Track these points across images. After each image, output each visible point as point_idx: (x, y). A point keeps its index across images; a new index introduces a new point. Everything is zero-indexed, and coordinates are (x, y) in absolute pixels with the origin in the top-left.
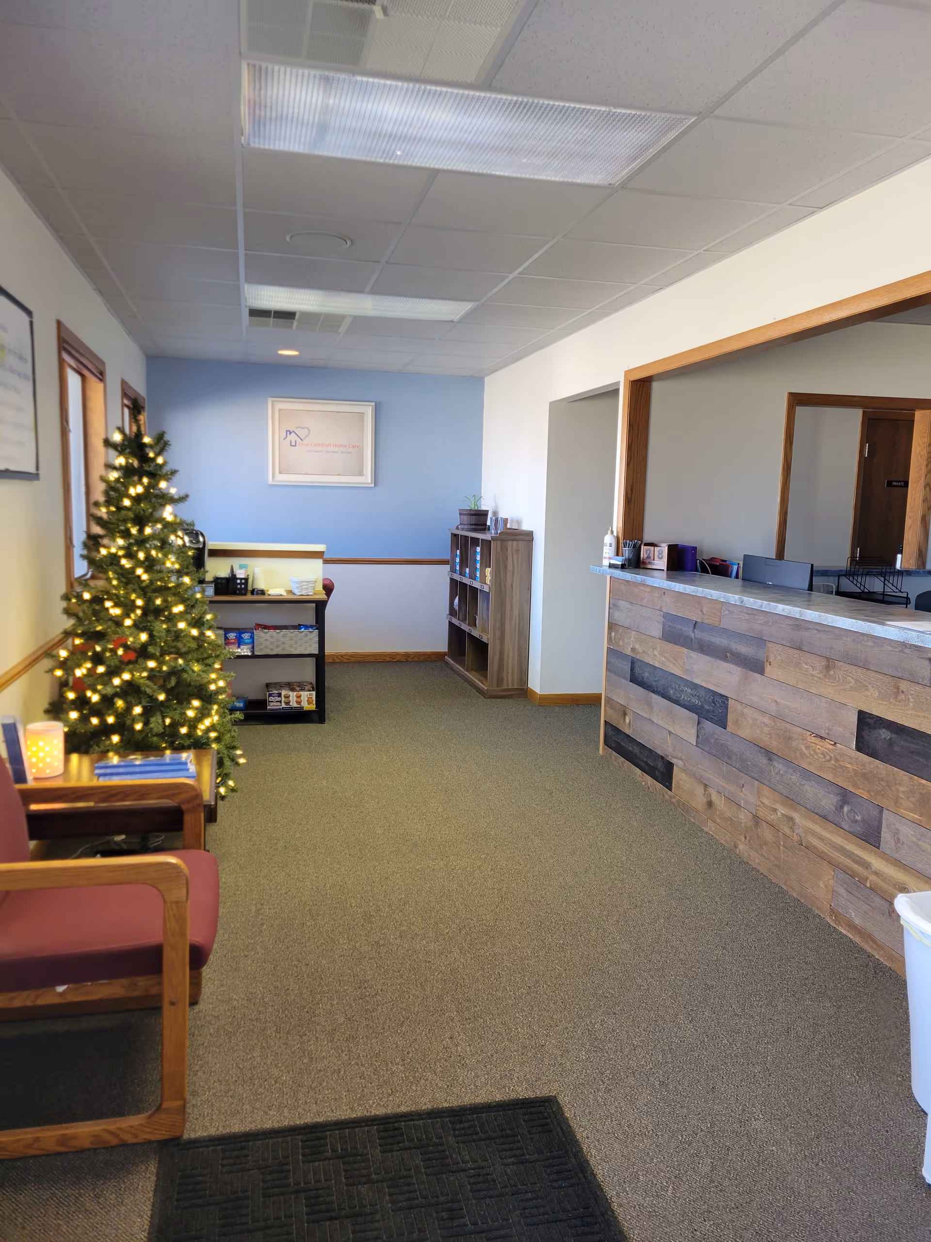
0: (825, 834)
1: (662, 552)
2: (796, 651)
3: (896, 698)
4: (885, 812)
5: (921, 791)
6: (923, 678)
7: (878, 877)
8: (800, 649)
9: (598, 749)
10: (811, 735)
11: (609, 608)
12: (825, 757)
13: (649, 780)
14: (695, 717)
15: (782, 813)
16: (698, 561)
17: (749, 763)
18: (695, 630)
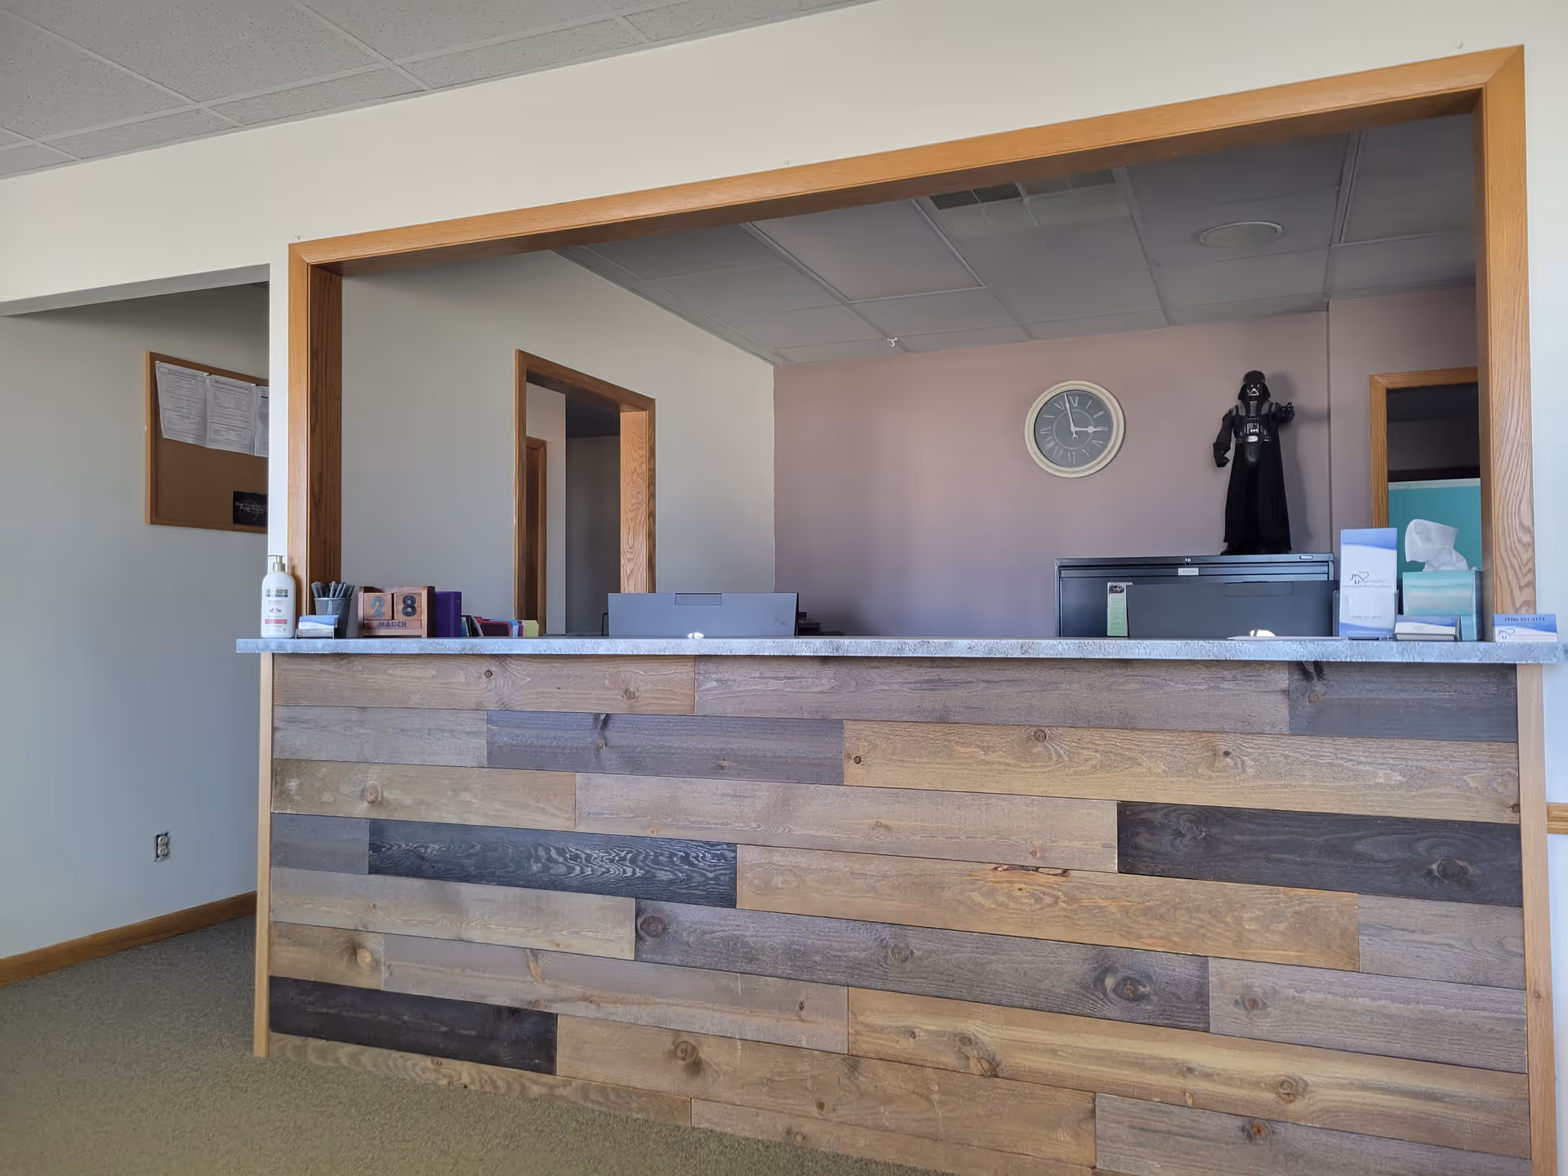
0: (1056, 1039)
1: (413, 602)
2: (938, 727)
3: (1211, 766)
4: (1213, 964)
5: (1297, 908)
6: (1273, 725)
7: (1214, 1081)
8: (943, 721)
9: (250, 1044)
10: (996, 869)
11: (274, 729)
12: (1038, 899)
13: (465, 1071)
14: (630, 903)
15: (927, 1031)
16: (464, 619)
17: (818, 958)
18: (607, 733)
